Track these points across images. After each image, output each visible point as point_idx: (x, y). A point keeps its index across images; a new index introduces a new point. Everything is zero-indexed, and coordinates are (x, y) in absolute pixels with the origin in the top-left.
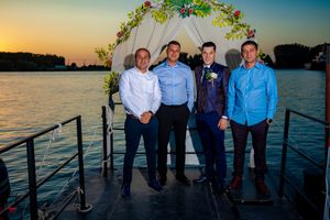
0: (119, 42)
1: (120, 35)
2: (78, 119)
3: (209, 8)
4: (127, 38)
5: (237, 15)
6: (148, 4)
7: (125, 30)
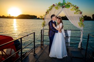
0: (46, 14)
1: (46, 12)
2: (34, 33)
3: (70, 6)
4: (48, 13)
5: (77, 8)
6: (54, 5)
7: (48, 11)
